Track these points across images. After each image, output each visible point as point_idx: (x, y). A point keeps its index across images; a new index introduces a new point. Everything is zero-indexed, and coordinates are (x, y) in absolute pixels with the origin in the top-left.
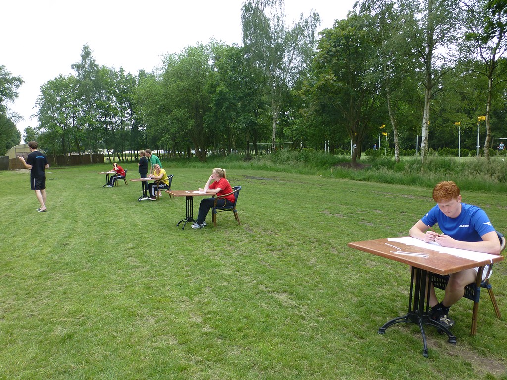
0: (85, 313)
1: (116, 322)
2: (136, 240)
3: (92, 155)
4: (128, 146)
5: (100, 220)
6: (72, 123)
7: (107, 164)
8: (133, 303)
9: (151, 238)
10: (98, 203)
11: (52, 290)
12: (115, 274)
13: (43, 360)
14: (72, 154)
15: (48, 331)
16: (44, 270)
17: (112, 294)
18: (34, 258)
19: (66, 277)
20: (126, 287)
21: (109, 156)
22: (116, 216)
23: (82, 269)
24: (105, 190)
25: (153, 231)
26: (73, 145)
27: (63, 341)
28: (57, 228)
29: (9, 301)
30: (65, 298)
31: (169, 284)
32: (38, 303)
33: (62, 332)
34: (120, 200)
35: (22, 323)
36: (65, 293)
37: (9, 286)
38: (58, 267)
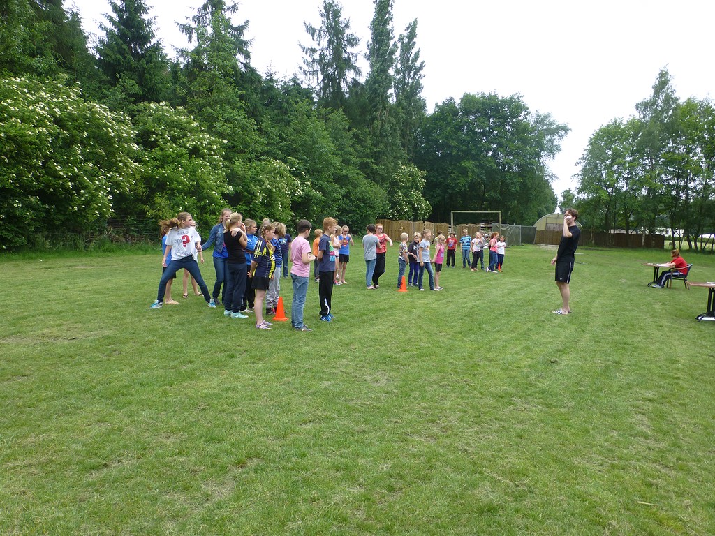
0: (531, 481)
1: (566, 521)
2: (664, 388)
3: (646, 236)
4: (710, 226)
5: (617, 338)
6: (625, 187)
7: (667, 251)
8: (610, 499)
9: (694, 392)
10: (628, 310)
11: (506, 424)
12: (605, 434)
13: (443, 526)
14: (617, 232)
15: (470, 485)
16: (510, 390)
17: (584, 469)
18: (507, 369)
19: (533, 410)
20: (612, 466)
21: (673, 239)
22: (647, 337)
23: (560, 407)
24: (648, 291)
25: (703, 381)
26: (620, 219)
27: (481, 511)
28: (553, 335)
29: (451, 418)
30: (517, 444)
31: (692, 495)
32: (481, 436)
33: (487, 495)
34: (664, 312)
35: (450, 456)
36: (520, 436)
37: (462, 398)
38: (529, 392)
